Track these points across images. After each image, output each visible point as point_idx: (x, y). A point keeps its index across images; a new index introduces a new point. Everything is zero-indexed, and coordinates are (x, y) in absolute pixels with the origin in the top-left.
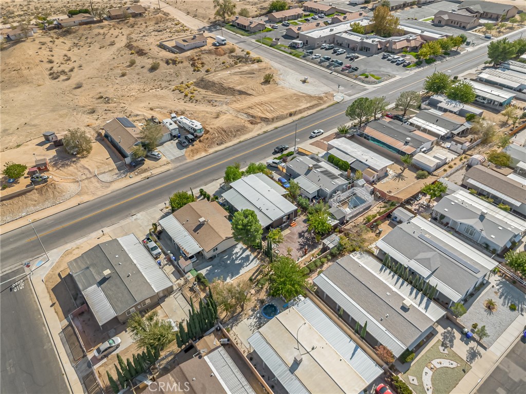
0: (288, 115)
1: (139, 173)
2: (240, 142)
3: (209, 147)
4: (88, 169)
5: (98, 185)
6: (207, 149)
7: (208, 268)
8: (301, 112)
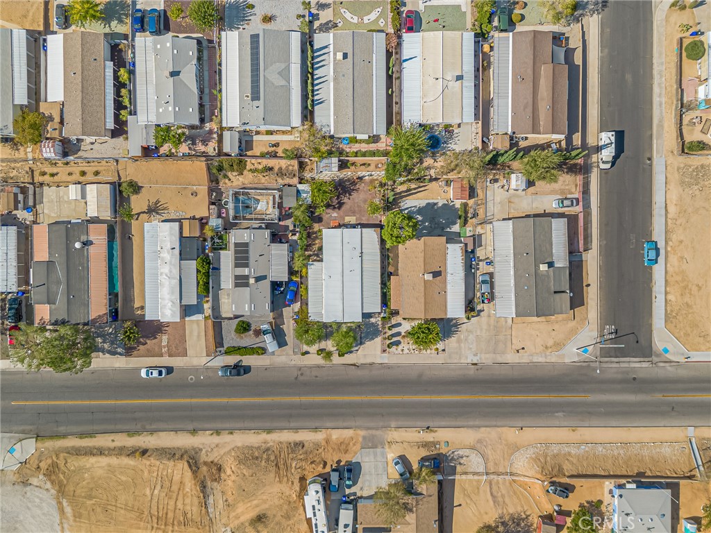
0: (148, 454)
1: (434, 444)
2: (269, 431)
3: (317, 446)
4: (492, 494)
5: (489, 452)
6: (323, 443)
7: (448, 230)
8: (120, 451)
